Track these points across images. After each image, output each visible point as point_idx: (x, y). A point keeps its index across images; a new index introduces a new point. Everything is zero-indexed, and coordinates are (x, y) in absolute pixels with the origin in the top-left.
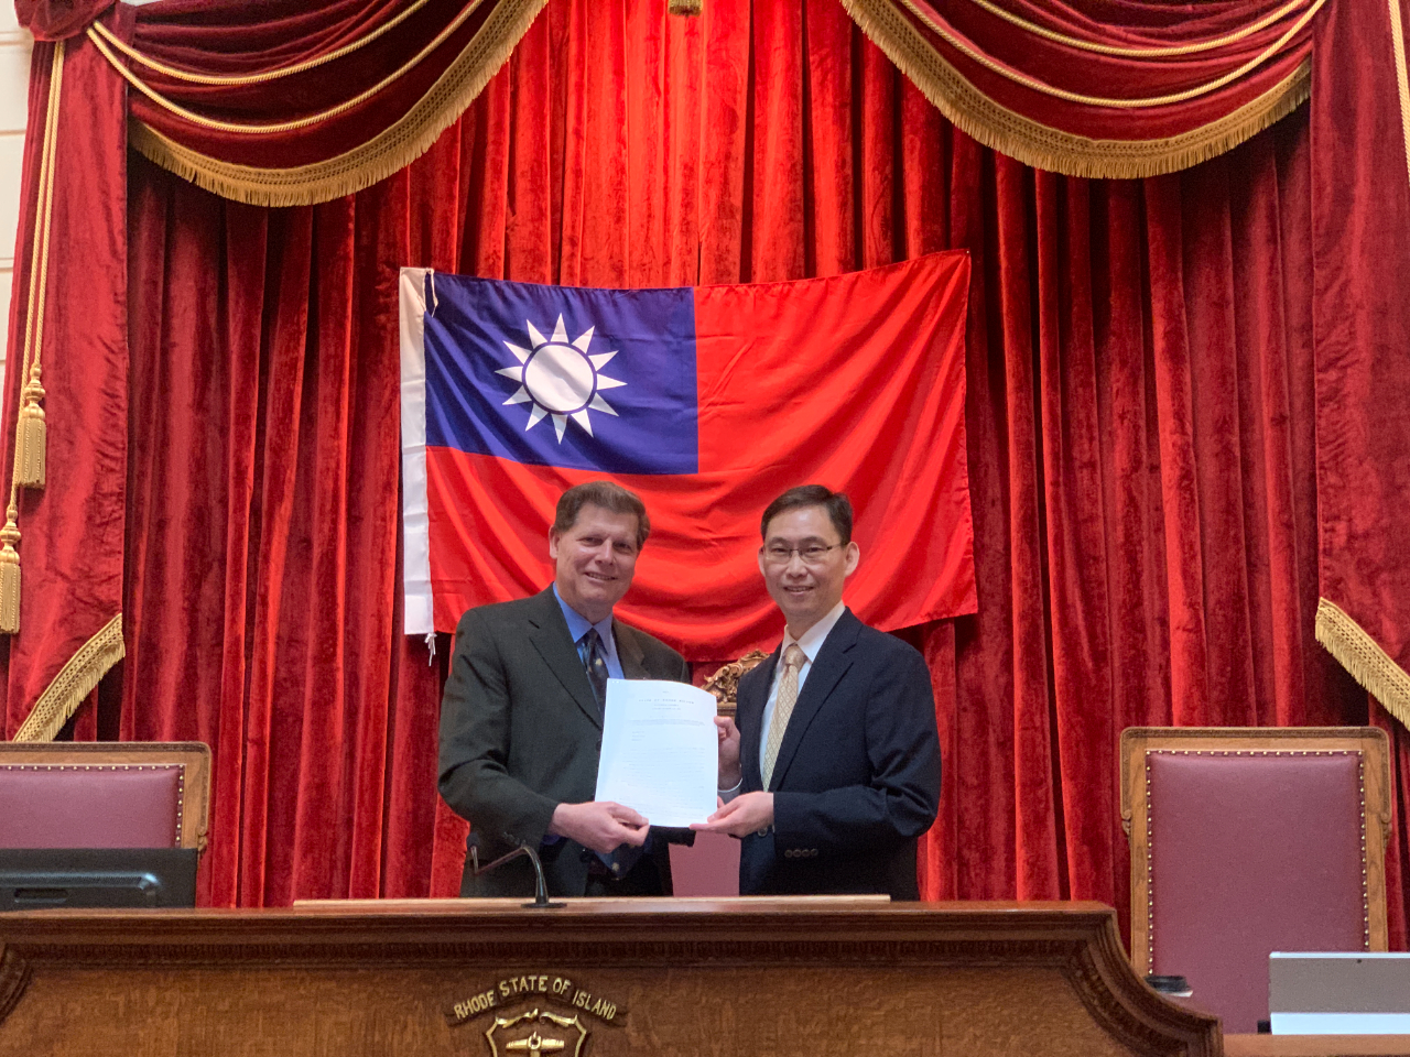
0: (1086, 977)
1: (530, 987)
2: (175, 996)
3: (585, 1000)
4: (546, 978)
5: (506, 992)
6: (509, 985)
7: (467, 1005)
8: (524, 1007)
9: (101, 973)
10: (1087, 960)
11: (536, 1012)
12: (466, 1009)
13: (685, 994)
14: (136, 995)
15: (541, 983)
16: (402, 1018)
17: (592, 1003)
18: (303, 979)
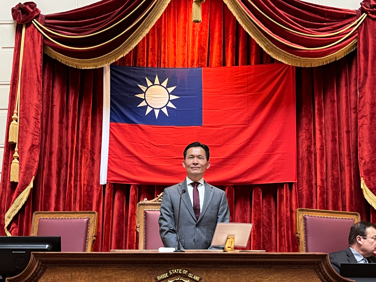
0: (320, 270)
1: (177, 272)
2: (84, 274)
3: (191, 275)
4: (181, 270)
5: (171, 273)
6: (172, 272)
7: (161, 277)
8: (175, 277)
9: (64, 268)
10: (320, 266)
11: (178, 279)
12: (160, 277)
13: (217, 274)
14: (73, 274)
15: (180, 271)
16: (143, 280)
17: (193, 277)
18: (118, 270)
